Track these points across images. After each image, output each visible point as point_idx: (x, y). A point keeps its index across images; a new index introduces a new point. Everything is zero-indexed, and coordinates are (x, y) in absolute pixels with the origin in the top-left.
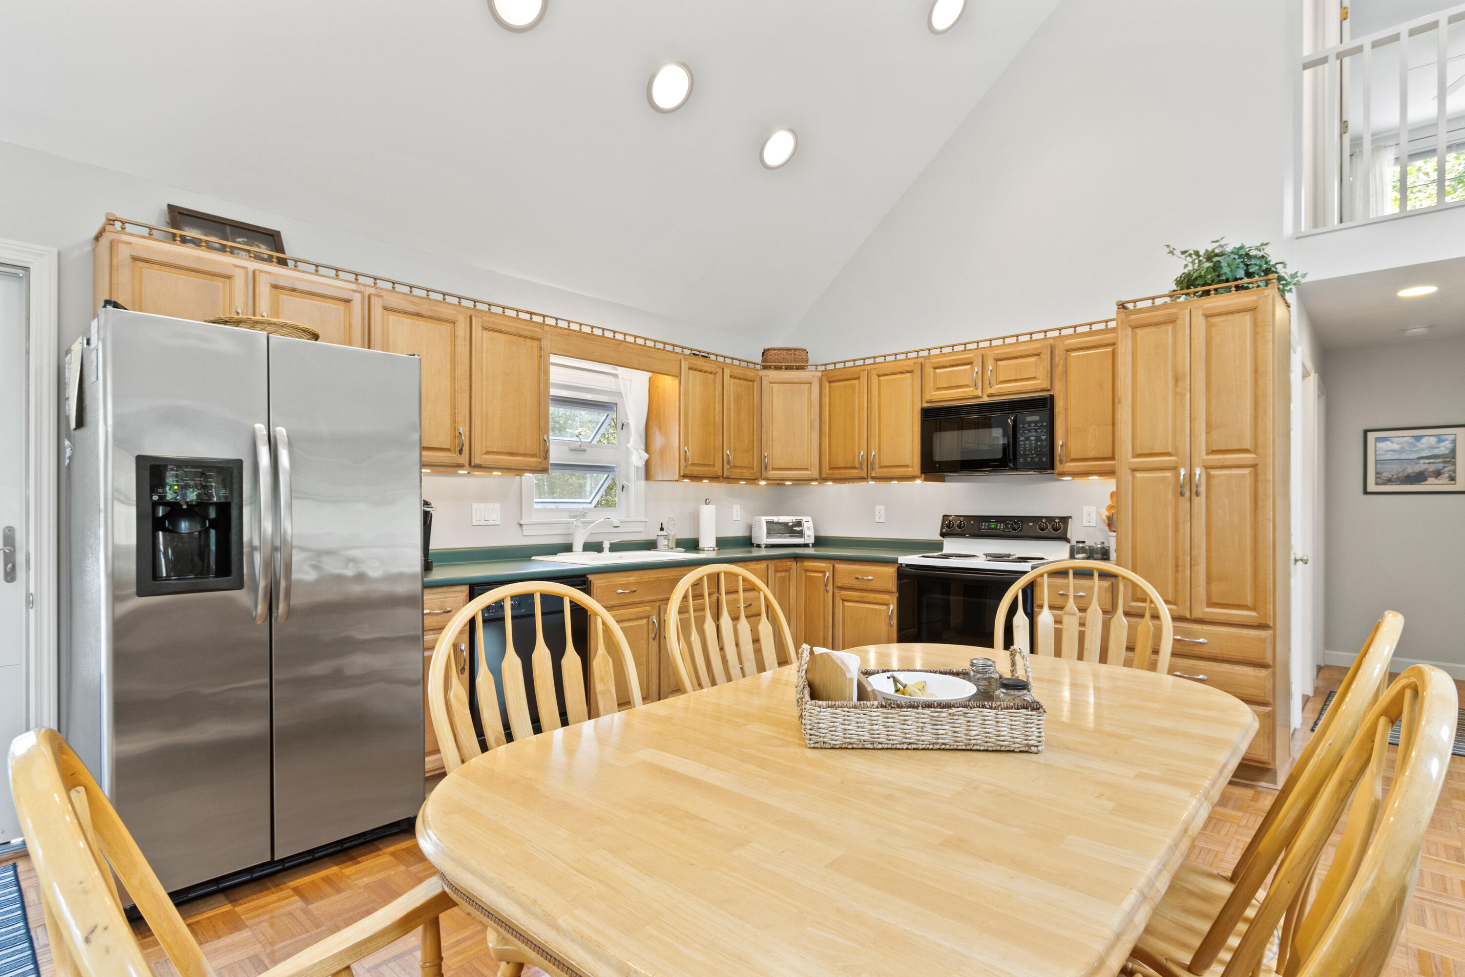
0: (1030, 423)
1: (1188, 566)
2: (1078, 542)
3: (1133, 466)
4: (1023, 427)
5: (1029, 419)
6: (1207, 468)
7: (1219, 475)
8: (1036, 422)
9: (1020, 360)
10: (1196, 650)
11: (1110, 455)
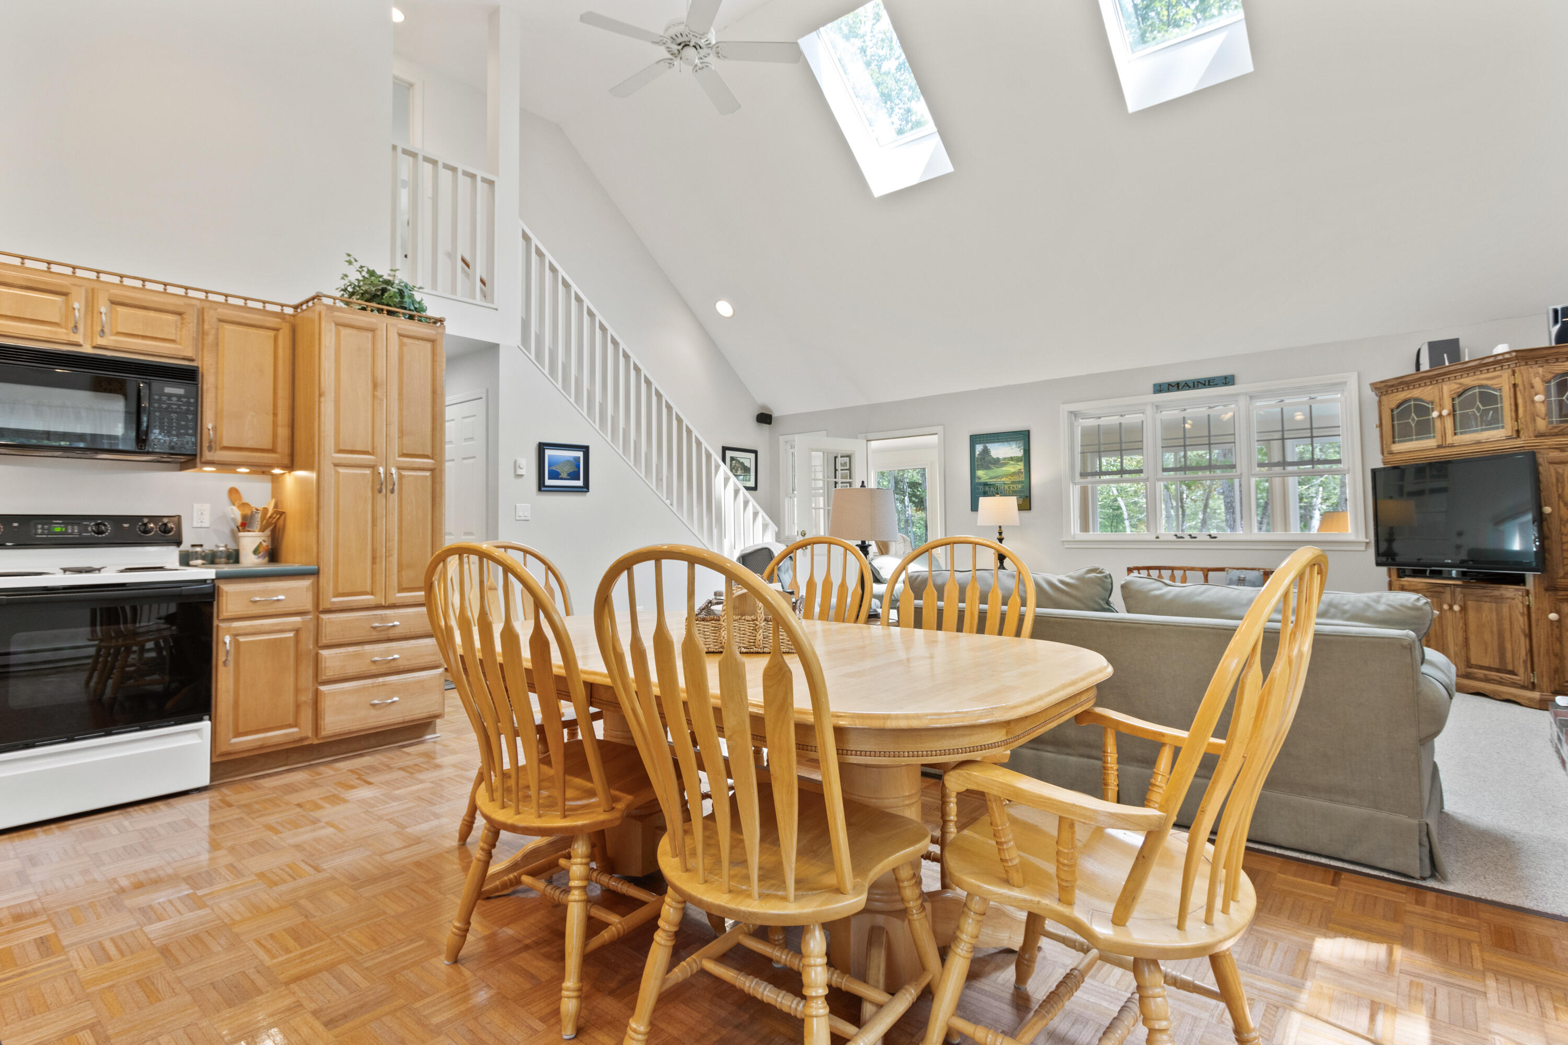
0: (170, 396)
1: (384, 558)
2: (193, 546)
3: (337, 461)
4: (160, 400)
5: (168, 390)
6: (399, 468)
7: (409, 476)
8: (179, 397)
9: (152, 314)
10: (392, 633)
11: (270, 447)
